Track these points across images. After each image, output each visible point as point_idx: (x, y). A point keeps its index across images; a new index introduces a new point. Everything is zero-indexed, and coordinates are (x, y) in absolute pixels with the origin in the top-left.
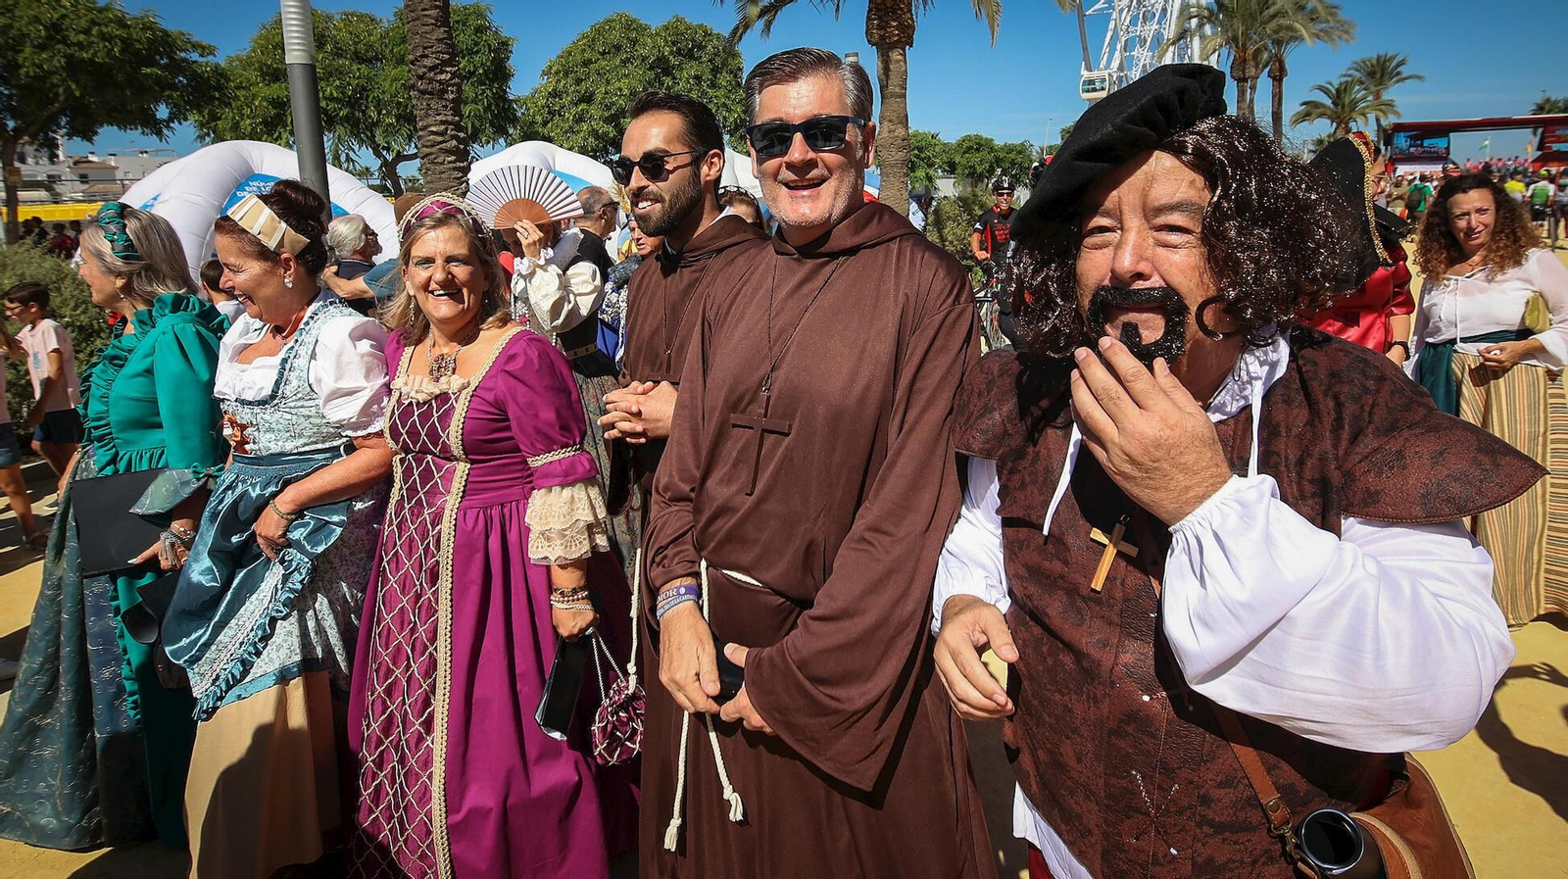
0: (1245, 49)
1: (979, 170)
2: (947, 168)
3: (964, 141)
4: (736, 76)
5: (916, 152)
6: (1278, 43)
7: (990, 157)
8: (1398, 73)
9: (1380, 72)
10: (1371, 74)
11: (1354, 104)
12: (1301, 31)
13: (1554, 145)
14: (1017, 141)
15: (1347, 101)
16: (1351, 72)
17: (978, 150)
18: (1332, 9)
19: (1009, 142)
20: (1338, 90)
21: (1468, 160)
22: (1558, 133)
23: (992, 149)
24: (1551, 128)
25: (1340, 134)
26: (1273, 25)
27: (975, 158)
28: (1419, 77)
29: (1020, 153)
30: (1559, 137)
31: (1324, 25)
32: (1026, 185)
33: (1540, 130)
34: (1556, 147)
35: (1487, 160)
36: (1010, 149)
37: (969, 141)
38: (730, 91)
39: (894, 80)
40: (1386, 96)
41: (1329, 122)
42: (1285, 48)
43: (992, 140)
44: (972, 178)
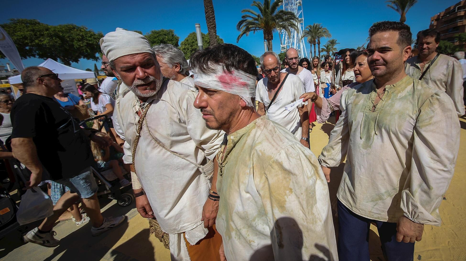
6: (319, 38)
8: (336, 43)
9: (333, 43)
10: (331, 43)
11: (330, 48)
12: (322, 35)
15: (329, 48)
16: (328, 42)
20: (327, 46)
25: (328, 55)
28: (339, 43)
40: (334, 47)
41: (325, 52)
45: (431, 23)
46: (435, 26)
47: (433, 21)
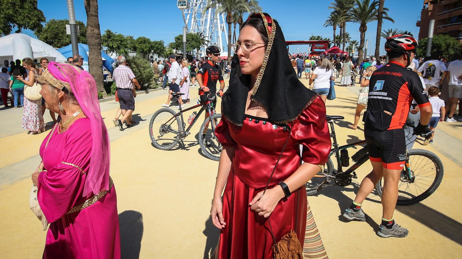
0: (230, 13)
1: (145, 50)
2: (132, 49)
3: (139, 39)
4: (33, 4)
5: (120, 42)
6: (241, 12)
7: (149, 46)
12: (246, 9)
13: (314, 50)
14: (159, 40)
17: (144, 43)
18: (256, 3)
19: (156, 40)
21: (293, 53)
22: (315, 46)
23: (149, 43)
24: (314, 44)
26: (238, 5)
27: (144, 46)
29: (160, 44)
30: (316, 47)
31: (253, 8)
32: (162, 56)
33: (311, 45)
34: (315, 50)
35: (298, 53)
36: (156, 43)
37: (141, 39)
38: (30, 11)
39: (92, 9)
42: (243, 14)
43: (149, 39)
44: (143, 53)
45: (424, 7)
46: (430, 11)
47: (427, 3)
